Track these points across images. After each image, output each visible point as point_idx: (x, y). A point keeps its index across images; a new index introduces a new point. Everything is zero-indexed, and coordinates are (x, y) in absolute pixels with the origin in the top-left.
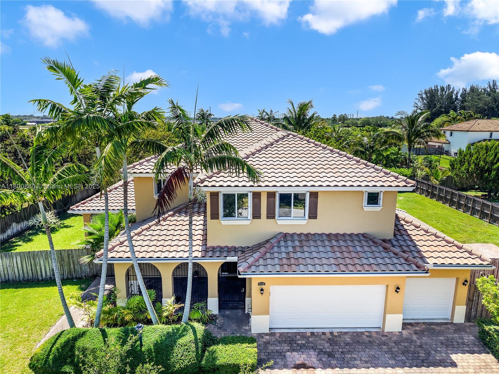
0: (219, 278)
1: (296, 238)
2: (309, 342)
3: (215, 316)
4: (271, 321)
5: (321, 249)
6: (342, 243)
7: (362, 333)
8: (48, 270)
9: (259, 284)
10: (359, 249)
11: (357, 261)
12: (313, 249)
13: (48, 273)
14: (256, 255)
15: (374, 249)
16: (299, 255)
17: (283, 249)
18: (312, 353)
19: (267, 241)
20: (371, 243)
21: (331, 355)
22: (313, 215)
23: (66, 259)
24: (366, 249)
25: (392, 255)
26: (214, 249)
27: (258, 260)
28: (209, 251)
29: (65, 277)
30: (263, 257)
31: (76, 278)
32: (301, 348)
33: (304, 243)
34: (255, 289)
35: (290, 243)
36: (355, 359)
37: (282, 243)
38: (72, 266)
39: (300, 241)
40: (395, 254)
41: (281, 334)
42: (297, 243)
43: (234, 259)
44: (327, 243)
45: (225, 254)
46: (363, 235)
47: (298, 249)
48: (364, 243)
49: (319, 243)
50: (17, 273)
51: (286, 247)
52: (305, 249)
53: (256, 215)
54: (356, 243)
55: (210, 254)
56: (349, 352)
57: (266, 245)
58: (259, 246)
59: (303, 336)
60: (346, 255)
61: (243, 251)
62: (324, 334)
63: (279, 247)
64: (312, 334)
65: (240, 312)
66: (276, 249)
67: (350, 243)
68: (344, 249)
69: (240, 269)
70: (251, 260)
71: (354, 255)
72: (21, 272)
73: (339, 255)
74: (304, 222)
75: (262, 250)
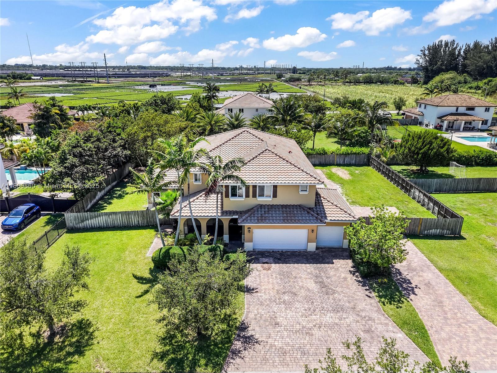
0: (229, 226)
1: (266, 207)
2: (271, 254)
3: (227, 243)
4: (254, 245)
5: (277, 212)
6: (288, 210)
7: (297, 251)
8: (136, 221)
9: (248, 228)
10: (295, 212)
11: (293, 218)
12: (274, 212)
13: (136, 223)
14: (247, 215)
15: (303, 212)
16: (267, 215)
17: (259, 212)
18: (271, 258)
19: (252, 208)
20: (302, 210)
21: (279, 259)
22: (275, 196)
23: (145, 215)
24: (299, 212)
25: (310, 215)
26: (226, 212)
27: (247, 218)
28: (224, 213)
29: (145, 225)
30: (250, 216)
31: (151, 226)
32: (267, 257)
33: (270, 210)
34: (246, 230)
35: (263, 210)
36: (290, 261)
37: (259, 210)
38: (149, 219)
39: (268, 209)
40: (312, 215)
41: (258, 251)
42: (267, 210)
43: (237, 217)
44: (281, 209)
45: (232, 215)
46: (299, 206)
47: (267, 212)
48: (299, 210)
49: (277, 209)
50: (119, 223)
51: (261, 211)
52: (270, 212)
53: (247, 196)
54: (295, 209)
55: (225, 214)
56: (288, 258)
57: (252, 211)
58: (249, 211)
59: (269, 252)
60: (289, 215)
61: (240, 213)
62: (278, 251)
63: (258, 211)
64: (273, 251)
65: (239, 242)
66: (256, 212)
67: (292, 210)
68: (288, 212)
69: (239, 221)
70: (244, 217)
71: (292, 215)
72: (121, 222)
73: (285, 215)
74: (271, 199)
75: (250, 213)
